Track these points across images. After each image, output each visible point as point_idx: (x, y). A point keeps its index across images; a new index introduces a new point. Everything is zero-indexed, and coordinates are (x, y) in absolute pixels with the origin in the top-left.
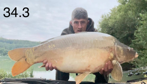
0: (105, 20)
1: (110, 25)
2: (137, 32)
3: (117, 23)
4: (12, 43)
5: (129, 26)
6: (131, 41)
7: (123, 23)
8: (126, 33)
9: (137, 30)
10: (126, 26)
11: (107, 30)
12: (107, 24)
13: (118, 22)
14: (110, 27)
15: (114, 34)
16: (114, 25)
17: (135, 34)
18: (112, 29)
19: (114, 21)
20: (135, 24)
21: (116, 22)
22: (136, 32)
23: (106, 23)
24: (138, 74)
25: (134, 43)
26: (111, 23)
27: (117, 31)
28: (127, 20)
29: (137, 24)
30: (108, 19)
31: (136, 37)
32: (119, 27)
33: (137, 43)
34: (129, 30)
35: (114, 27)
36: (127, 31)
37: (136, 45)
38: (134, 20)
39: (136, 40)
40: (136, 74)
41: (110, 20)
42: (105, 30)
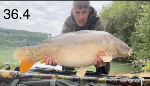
0: (106, 10)
1: (110, 16)
2: (138, 24)
3: (118, 15)
4: (10, 33)
5: (129, 17)
6: (131, 34)
7: (124, 14)
8: (126, 25)
9: (138, 22)
10: (127, 18)
11: (107, 22)
12: (107, 16)
13: (119, 13)
14: (111, 19)
15: (114, 26)
16: (115, 17)
17: (135, 27)
18: (112, 20)
19: (115, 12)
20: (136, 16)
21: (117, 13)
22: (136, 24)
23: (106, 14)
24: (136, 66)
25: (133, 36)
26: (112, 15)
27: (118, 22)
28: (128, 11)
29: (138, 16)
30: (109, 10)
31: (136, 29)
32: (119, 19)
33: (136, 35)
34: (130, 22)
35: (115, 19)
36: (128, 23)
37: (136, 37)
38: (135, 12)
39: (136, 32)
40: (133, 66)
41: (111, 11)
42: (106, 21)
